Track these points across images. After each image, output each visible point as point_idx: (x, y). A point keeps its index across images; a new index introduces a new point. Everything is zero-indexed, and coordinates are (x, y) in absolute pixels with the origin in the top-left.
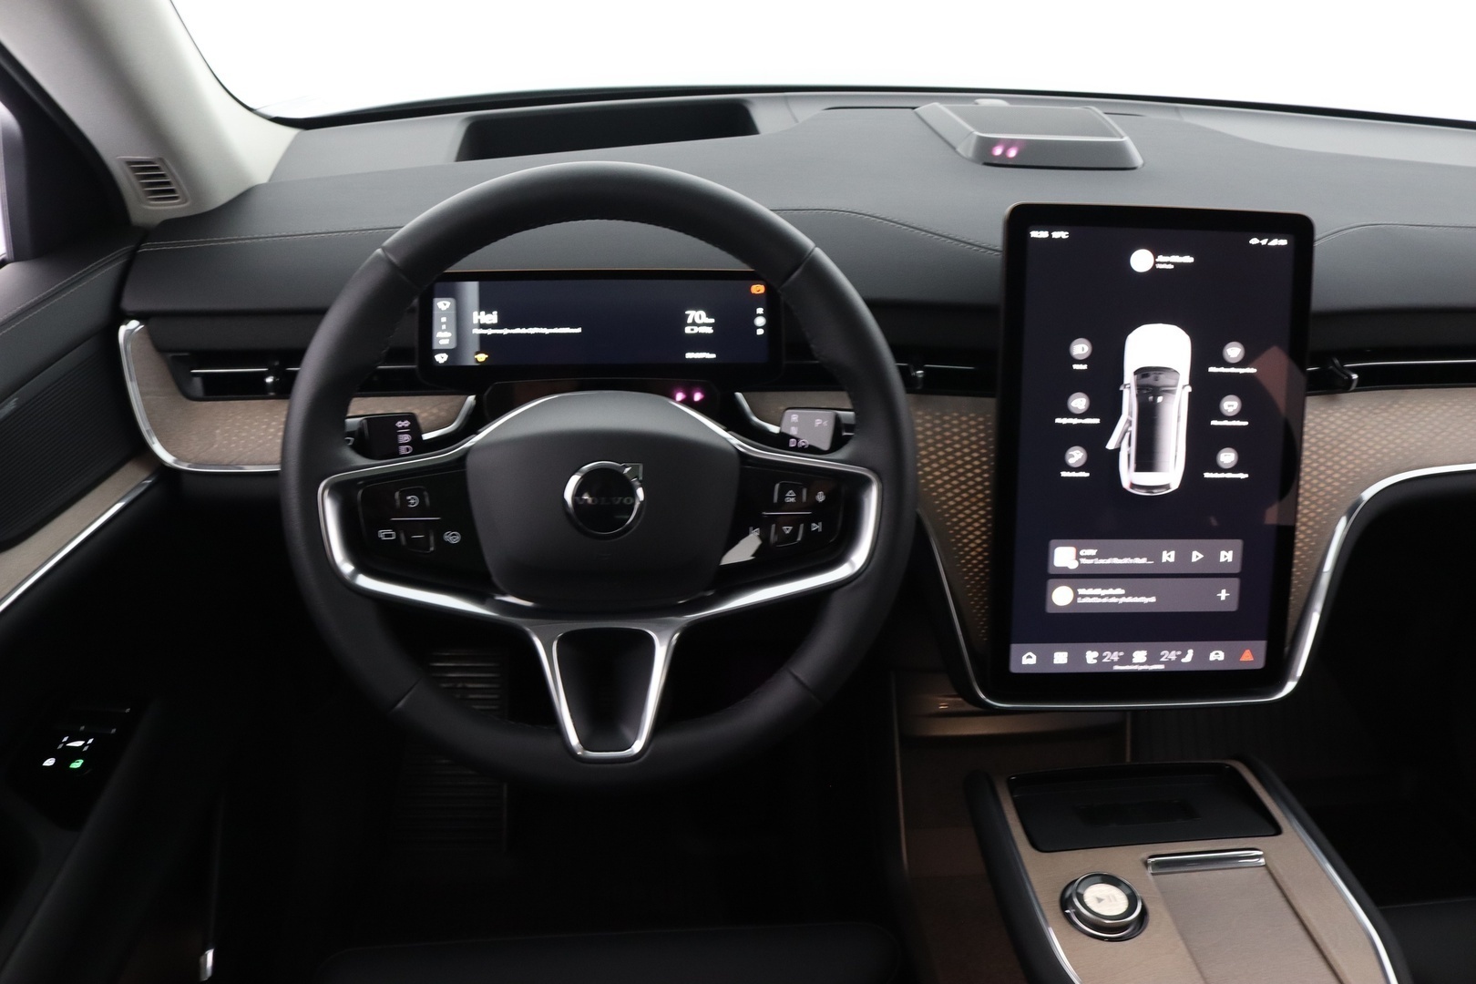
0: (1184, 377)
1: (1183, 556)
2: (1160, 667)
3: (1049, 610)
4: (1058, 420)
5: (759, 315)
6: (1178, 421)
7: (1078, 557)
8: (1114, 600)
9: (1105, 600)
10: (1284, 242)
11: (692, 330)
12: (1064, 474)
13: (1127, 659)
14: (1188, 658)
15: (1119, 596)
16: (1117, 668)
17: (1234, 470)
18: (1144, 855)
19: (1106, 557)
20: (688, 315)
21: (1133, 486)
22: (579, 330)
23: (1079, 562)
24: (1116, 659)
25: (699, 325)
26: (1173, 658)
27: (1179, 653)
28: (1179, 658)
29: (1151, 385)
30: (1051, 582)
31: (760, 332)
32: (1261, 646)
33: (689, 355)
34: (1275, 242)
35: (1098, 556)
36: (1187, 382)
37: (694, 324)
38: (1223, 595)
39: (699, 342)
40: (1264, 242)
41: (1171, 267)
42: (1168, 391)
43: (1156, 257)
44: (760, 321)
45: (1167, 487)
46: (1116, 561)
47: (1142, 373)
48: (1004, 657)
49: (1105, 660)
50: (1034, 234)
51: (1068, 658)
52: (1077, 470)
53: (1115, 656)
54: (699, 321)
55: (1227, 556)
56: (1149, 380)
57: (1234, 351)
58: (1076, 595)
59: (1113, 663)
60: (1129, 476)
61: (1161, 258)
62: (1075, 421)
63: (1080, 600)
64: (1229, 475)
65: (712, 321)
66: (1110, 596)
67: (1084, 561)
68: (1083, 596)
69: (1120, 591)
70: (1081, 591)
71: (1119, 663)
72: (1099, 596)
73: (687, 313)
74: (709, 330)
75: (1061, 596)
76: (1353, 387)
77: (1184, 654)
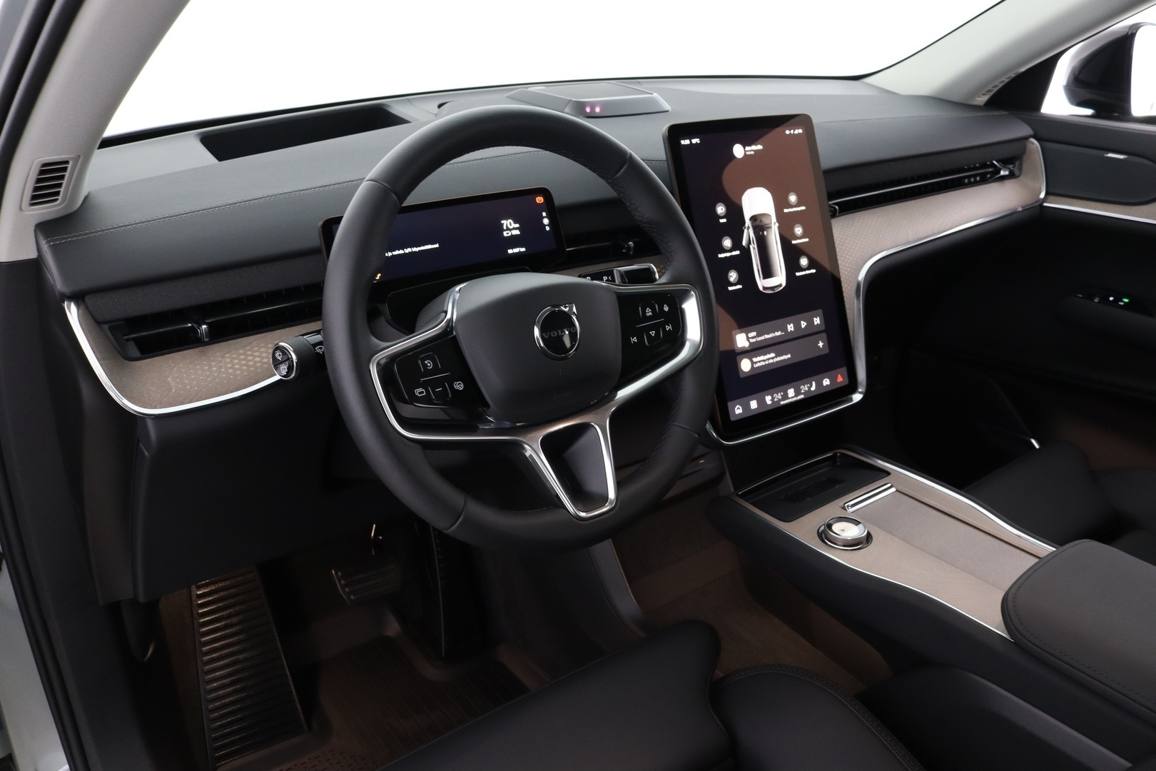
0: (774, 219)
1: (797, 326)
2: (802, 397)
3: (742, 376)
4: (720, 256)
5: (545, 217)
6: (777, 244)
7: (748, 339)
8: (771, 361)
9: (767, 362)
10: (800, 131)
11: (508, 233)
12: (730, 288)
13: (785, 397)
14: (813, 388)
15: (773, 358)
16: (782, 403)
17: (808, 268)
18: (842, 504)
19: (761, 336)
20: (503, 224)
21: (764, 288)
22: (437, 246)
23: (749, 341)
24: (780, 397)
25: (510, 230)
26: (807, 389)
27: (809, 385)
28: (809, 388)
29: (759, 225)
30: (738, 357)
31: (548, 228)
32: (844, 370)
33: (510, 251)
34: (796, 132)
35: (758, 335)
36: (775, 221)
37: (508, 229)
38: (821, 344)
39: (514, 241)
40: (792, 132)
41: (753, 153)
42: (768, 228)
43: (744, 148)
44: (546, 221)
45: (780, 285)
46: (767, 336)
47: (754, 219)
48: (725, 412)
49: (775, 400)
50: (683, 142)
51: (758, 404)
52: (735, 285)
53: (778, 396)
54: (511, 227)
55: (817, 321)
56: (757, 223)
57: (793, 198)
58: (753, 363)
59: (779, 400)
60: (762, 283)
61: (747, 148)
62: (728, 255)
63: (756, 366)
64: (808, 272)
65: (517, 225)
66: (769, 359)
67: (752, 340)
68: (756, 363)
69: (773, 355)
70: (755, 360)
71: (783, 399)
72: (764, 361)
73: (502, 222)
74: (517, 232)
75: (745, 365)
76: (837, 214)
77: (811, 386)
